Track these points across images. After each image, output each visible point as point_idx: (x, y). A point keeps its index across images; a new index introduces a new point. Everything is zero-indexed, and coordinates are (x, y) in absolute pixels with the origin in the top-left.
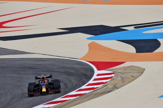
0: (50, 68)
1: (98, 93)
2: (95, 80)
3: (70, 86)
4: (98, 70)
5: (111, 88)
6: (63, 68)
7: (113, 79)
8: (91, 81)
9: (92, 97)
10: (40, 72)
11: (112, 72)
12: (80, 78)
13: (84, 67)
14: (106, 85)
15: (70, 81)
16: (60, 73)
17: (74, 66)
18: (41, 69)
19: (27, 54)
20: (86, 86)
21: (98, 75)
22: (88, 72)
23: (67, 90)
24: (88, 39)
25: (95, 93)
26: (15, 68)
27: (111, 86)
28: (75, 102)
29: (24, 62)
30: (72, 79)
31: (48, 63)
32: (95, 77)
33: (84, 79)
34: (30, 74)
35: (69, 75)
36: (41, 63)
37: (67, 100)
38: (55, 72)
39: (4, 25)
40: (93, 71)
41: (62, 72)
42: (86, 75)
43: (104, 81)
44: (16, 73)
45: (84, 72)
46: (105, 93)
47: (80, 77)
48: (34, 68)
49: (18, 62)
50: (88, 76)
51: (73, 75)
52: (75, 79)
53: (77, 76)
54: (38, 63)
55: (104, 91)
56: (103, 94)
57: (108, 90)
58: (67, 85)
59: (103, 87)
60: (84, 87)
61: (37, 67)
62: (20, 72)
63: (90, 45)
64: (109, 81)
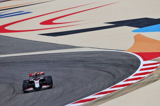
0: (99, 60)
1: (144, 83)
2: (141, 70)
3: (118, 77)
4: (144, 61)
5: (157, 77)
6: (111, 60)
7: (159, 69)
8: (138, 72)
9: (139, 86)
10: (89, 65)
11: (158, 62)
12: (127, 69)
13: (131, 58)
14: (152, 75)
15: (118, 72)
16: (108, 65)
17: (121, 58)
18: (90, 61)
19: (76, 48)
20: (133, 76)
21: (144, 65)
22: (135, 63)
23: (116, 80)
24: (133, 31)
25: (142, 83)
26: (66, 61)
27: (157, 75)
28: (123, 92)
29: (74, 56)
30: (120, 70)
31: (97, 55)
32: (141, 67)
33: (131, 70)
34: (80, 67)
35: (117, 66)
36: (90, 56)
37: (115, 90)
38: (103, 64)
39: (54, 22)
40: (139, 62)
41: (110, 64)
42: (133, 66)
43: (150, 71)
44: (67, 67)
45: (131, 63)
46: (151, 82)
47: (127, 67)
48: (84, 61)
49: (69, 56)
50: (134, 66)
51: (120, 66)
52: (122, 70)
53: (124, 67)
54: (87, 56)
55: (150, 80)
56: (150, 83)
57: (154, 79)
58: (115, 75)
59: (149, 77)
60: (131, 77)
61: (86, 60)
62: (71, 66)
63: (135, 37)
64: (155, 71)
